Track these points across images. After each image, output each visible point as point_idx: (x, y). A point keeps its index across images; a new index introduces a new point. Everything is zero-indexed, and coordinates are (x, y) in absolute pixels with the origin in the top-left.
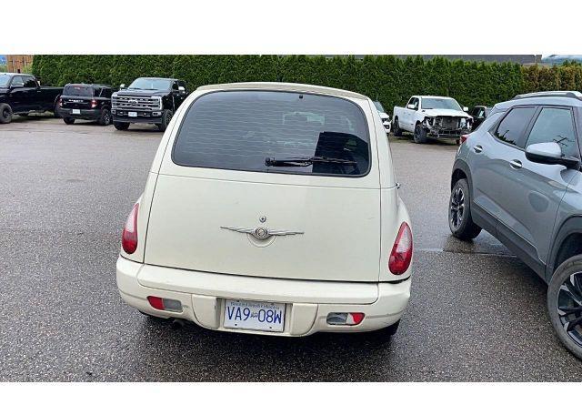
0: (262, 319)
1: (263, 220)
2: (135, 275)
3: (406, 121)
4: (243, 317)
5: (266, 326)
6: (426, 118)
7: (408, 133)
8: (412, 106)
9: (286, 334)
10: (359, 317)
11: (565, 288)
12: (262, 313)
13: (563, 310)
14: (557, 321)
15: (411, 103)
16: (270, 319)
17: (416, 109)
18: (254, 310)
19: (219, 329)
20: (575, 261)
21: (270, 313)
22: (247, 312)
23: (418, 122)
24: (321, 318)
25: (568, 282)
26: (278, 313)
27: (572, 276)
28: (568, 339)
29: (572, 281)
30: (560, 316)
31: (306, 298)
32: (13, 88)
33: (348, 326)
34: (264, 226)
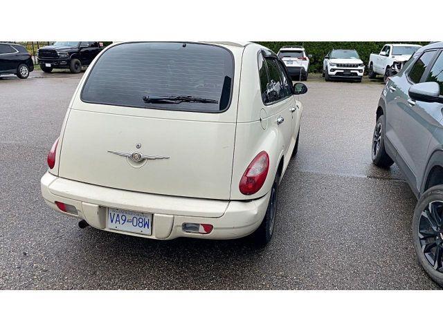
0: (135, 224)
1: (138, 147)
2: (47, 185)
3: (379, 65)
4: (122, 222)
5: (138, 229)
6: (395, 63)
7: (380, 76)
8: (384, 53)
9: (153, 237)
10: (208, 228)
11: (425, 214)
12: (135, 219)
13: (422, 233)
14: (418, 243)
15: (384, 50)
16: (141, 225)
17: (387, 55)
18: (129, 217)
19: (106, 230)
20: (434, 190)
21: (141, 220)
22: (124, 218)
23: (388, 67)
24: (177, 226)
25: (427, 209)
26: (147, 220)
27: (430, 204)
28: (424, 260)
29: (430, 208)
30: (420, 239)
31: (163, 210)
32: (82, 48)
33: (200, 234)
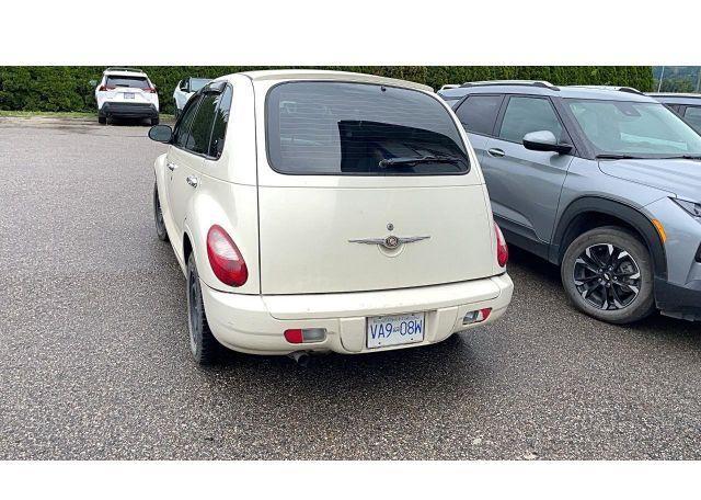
0: (403, 332)
1: (391, 228)
4: (386, 333)
5: (407, 338)
9: (426, 343)
10: (486, 312)
11: (581, 261)
12: (404, 326)
13: (579, 281)
14: (574, 291)
16: (411, 330)
18: (396, 324)
21: (411, 325)
22: (389, 328)
24: (460, 319)
25: (583, 255)
26: (418, 323)
27: (588, 250)
28: (587, 305)
29: (588, 254)
30: (577, 286)
33: (478, 323)
34: (392, 233)
